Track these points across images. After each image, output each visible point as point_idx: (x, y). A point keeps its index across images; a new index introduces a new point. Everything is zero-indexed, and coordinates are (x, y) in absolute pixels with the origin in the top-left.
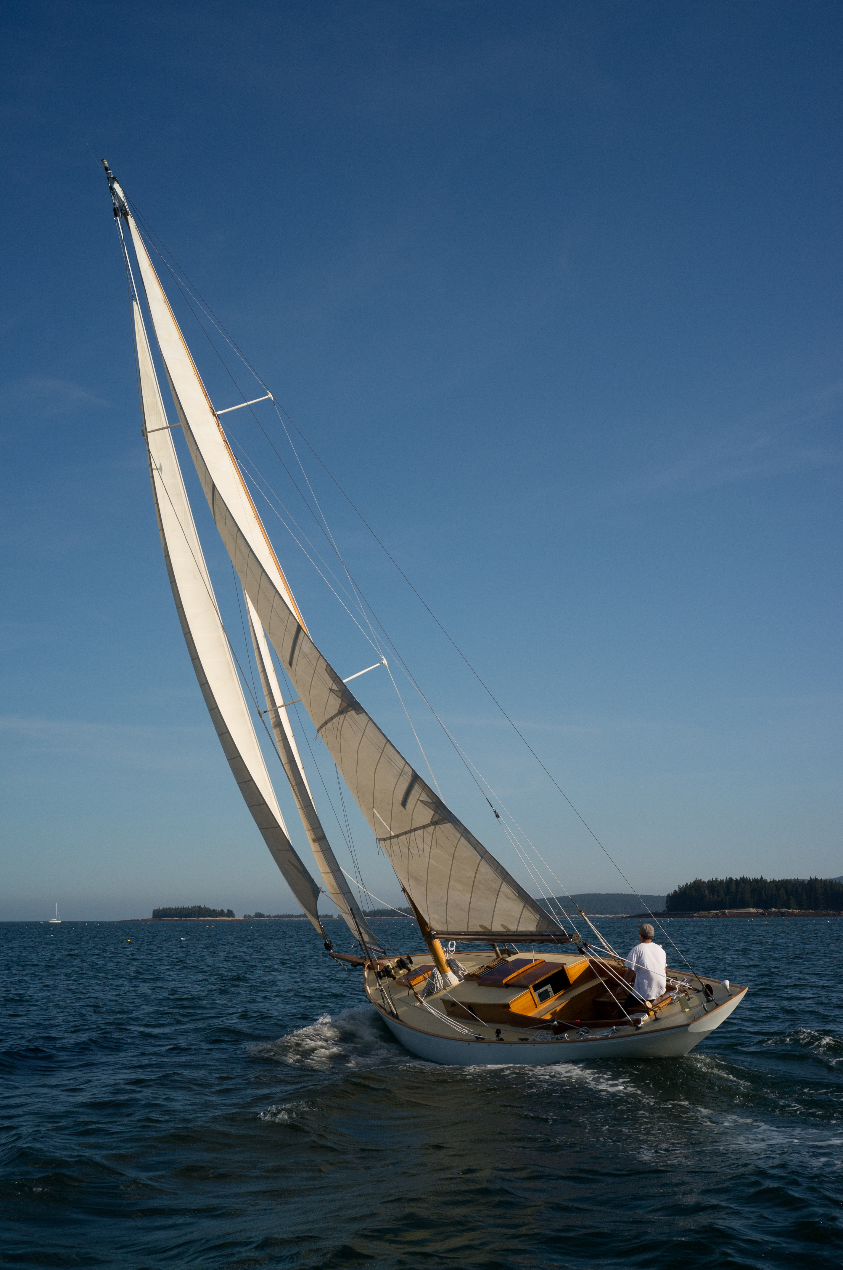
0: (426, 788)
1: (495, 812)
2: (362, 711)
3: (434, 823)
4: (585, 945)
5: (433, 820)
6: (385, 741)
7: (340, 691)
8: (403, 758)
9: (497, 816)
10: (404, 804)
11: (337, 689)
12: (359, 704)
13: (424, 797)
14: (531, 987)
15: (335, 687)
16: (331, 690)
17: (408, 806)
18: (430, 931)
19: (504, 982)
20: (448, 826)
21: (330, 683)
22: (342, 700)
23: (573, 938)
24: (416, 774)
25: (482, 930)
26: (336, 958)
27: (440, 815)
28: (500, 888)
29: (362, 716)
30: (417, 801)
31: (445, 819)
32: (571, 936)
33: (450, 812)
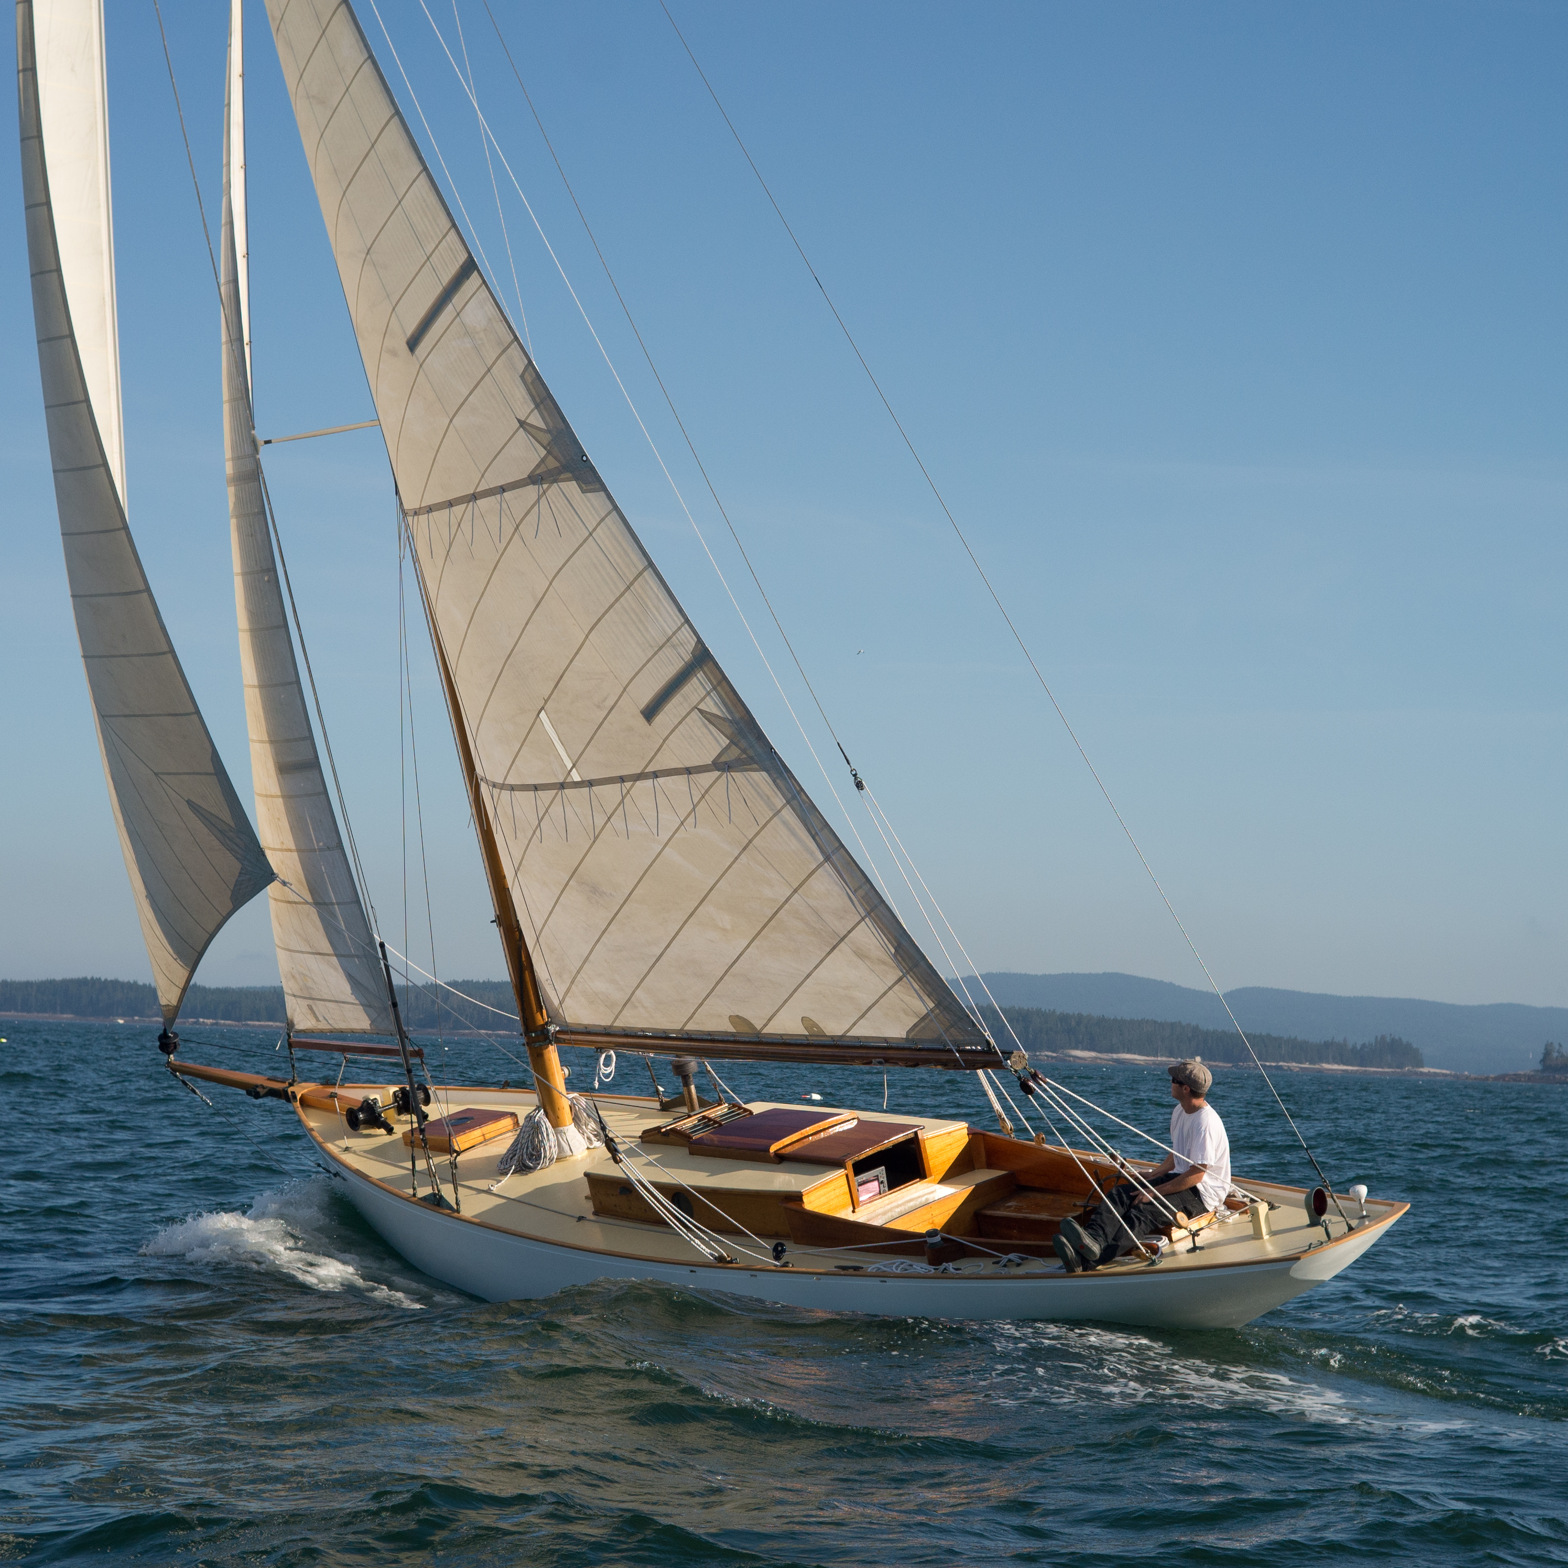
0: (722, 683)
1: (855, 775)
2: (598, 486)
3: (721, 766)
4: (1034, 1077)
5: (723, 759)
6: (640, 564)
7: (549, 431)
8: (681, 611)
9: (859, 785)
10: (650, 713)
11: (543, 426)
12: (592, 469)
13: (712, 706)
14: (849, 1164)
15: (536, 420)
16: (522, 424)
17: (660, 719)
18: (547, 1023)
19: (773, 1149)
20: (761, 778)
21: (524, 407)
22: (549, 452)
23: (1013, 1059)
24: (706, 650)
25: (732, 1030)
26: (183, 1073)
27: (744, 751)
28: (849, 932)
29: (597, 499)
30: (692, 710)
31: (756, 763)
32: (1008, 1054)
33: (772, 748)
